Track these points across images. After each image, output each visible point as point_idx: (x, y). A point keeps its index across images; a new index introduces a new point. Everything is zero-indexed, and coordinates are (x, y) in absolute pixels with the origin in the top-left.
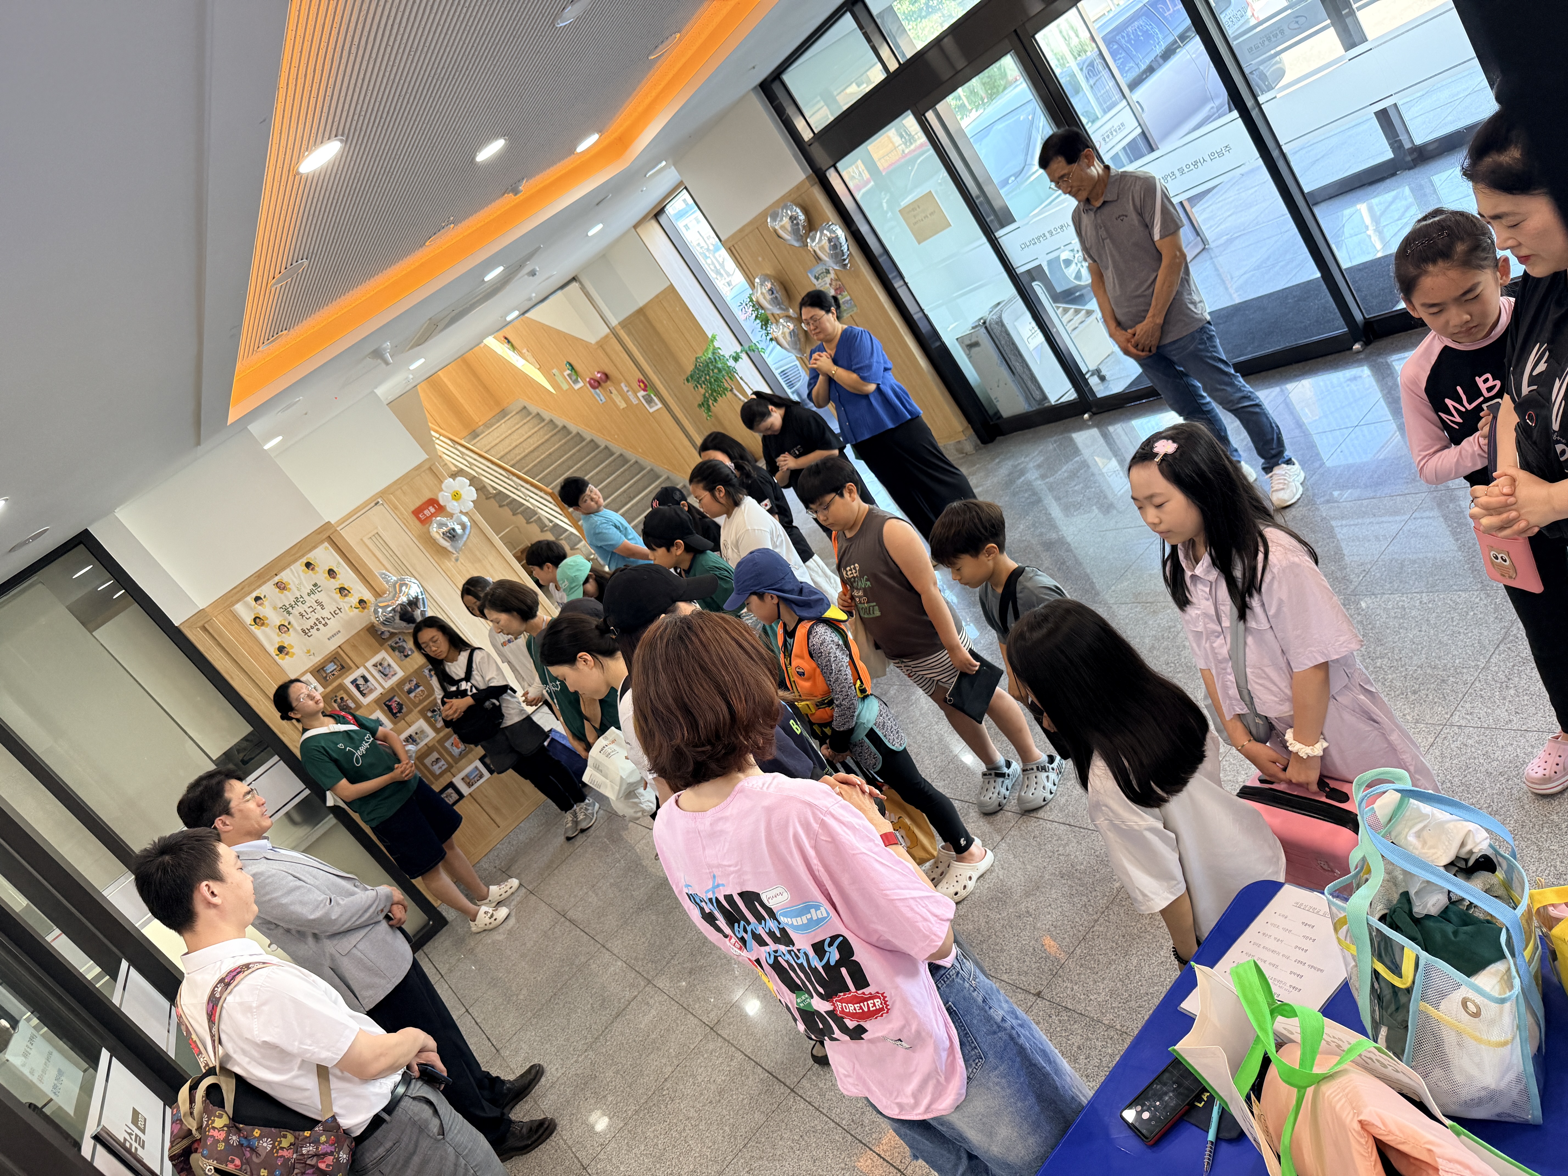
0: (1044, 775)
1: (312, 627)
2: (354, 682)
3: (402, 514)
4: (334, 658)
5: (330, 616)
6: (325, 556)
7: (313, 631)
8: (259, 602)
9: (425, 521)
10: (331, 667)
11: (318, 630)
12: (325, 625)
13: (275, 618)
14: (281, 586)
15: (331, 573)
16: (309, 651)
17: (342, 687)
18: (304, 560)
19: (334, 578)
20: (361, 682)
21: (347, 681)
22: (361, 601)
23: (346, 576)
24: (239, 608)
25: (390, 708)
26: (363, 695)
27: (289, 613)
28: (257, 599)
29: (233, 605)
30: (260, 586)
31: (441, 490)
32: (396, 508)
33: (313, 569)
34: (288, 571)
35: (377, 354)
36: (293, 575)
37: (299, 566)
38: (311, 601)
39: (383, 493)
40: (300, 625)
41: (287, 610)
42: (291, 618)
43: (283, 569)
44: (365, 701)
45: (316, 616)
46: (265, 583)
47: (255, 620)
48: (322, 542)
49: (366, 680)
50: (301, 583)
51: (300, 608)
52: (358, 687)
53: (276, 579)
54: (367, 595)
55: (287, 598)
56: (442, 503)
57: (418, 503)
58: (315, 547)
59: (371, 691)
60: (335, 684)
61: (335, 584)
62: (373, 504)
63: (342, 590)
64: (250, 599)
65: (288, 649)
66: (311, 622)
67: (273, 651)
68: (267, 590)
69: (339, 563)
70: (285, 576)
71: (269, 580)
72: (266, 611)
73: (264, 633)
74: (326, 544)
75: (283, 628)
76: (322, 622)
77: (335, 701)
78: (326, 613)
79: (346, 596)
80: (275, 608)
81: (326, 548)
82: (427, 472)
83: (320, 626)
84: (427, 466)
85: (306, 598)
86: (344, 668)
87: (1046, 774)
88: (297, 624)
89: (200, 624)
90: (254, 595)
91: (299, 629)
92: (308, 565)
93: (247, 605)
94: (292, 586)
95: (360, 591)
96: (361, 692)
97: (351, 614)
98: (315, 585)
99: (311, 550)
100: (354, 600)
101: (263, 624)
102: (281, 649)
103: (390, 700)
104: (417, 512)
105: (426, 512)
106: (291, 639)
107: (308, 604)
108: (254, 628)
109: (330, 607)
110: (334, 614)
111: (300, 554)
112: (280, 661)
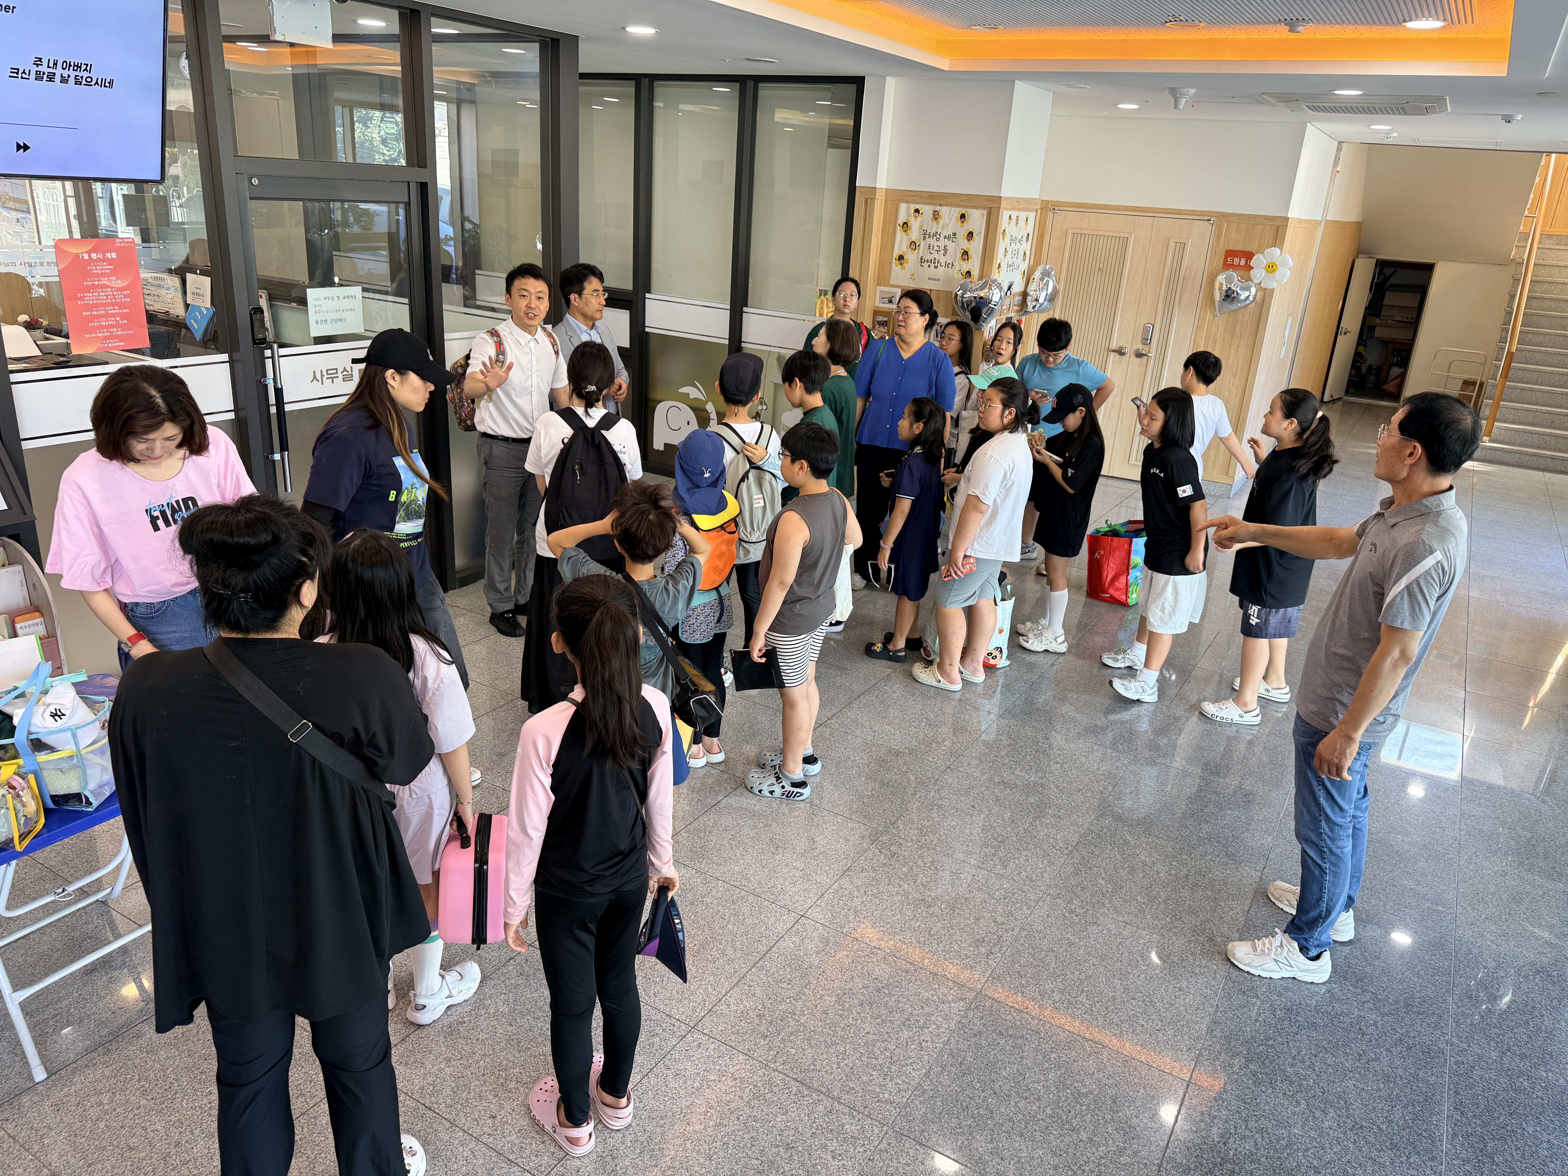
1: (927, 261)
5: (943, 264)
6: (977, 219)
7: (926, 264)
8: (916, 214)
11: (929, 266)
12: (936, 267)
13: (915, 234)
14: (936, 216)
15: (970, 235)
16: (913, 275)
18: (963, 211)
19: (969, 240)
22: (969, 273)
23: (976, 247)
24: (903, 206)
27: (924, 238)
28: (917, 211)
29: (902, 202)
30: (925, 204)
32: (1219, 237)
33: (963, 222)
34: (948, 209)
36: (949, 214)
37: (957, 212)
38: (942, 242)
39: (1222, 216)
40: (923, 253)
41: (925, 235)
42: (923, 243)
43: (947, 205)
45: (937, 256)
46: (930, 204)
47: (905, 223)
48: (984, 208)
50: (948, 225)
51: (932, 241)
53: (938, 208)
54: (975, 273)
55: (932, 228)
57: (1239, 247)
58: (977, 208)
61: (965, 245)
62: (1206, 218)
63: (965, 253)
64: (913, 207)
65: (904, 262)
66: (930, 257)
67: (896, 254)
68: (927, 210)
69: (980, 233)
70: (944, 211)
71: (934, 204)
72: (915, 224)
73: (902, 237)
74: (985, 212)
75: (913, 245)
76: (935, 263)
78: (943, 260)
79: (964, 260)
80: (921, 227)
81: (983, 215)
83: (932, 265)
85: (942, 238)
88: (922, 250)
89: (867, 196)
90: (917, 206)
91: (921, 255)
92: (963, 216)
93: (908, 209)
94: (941, 222)
95: (974, 266)
97: (956, 275)
98: (954, 234)
99: (973, 207)
100: (965, 267)
101: (905, 231)
102: (901, 258)
104: (1230, 253)
105: (1236, 260)
106: (912, 257)
107: (939, 243)
108: (899, 228)
109: (949, 259)
110: (947, 265)
111: (965, 204)
112: (894, 265)
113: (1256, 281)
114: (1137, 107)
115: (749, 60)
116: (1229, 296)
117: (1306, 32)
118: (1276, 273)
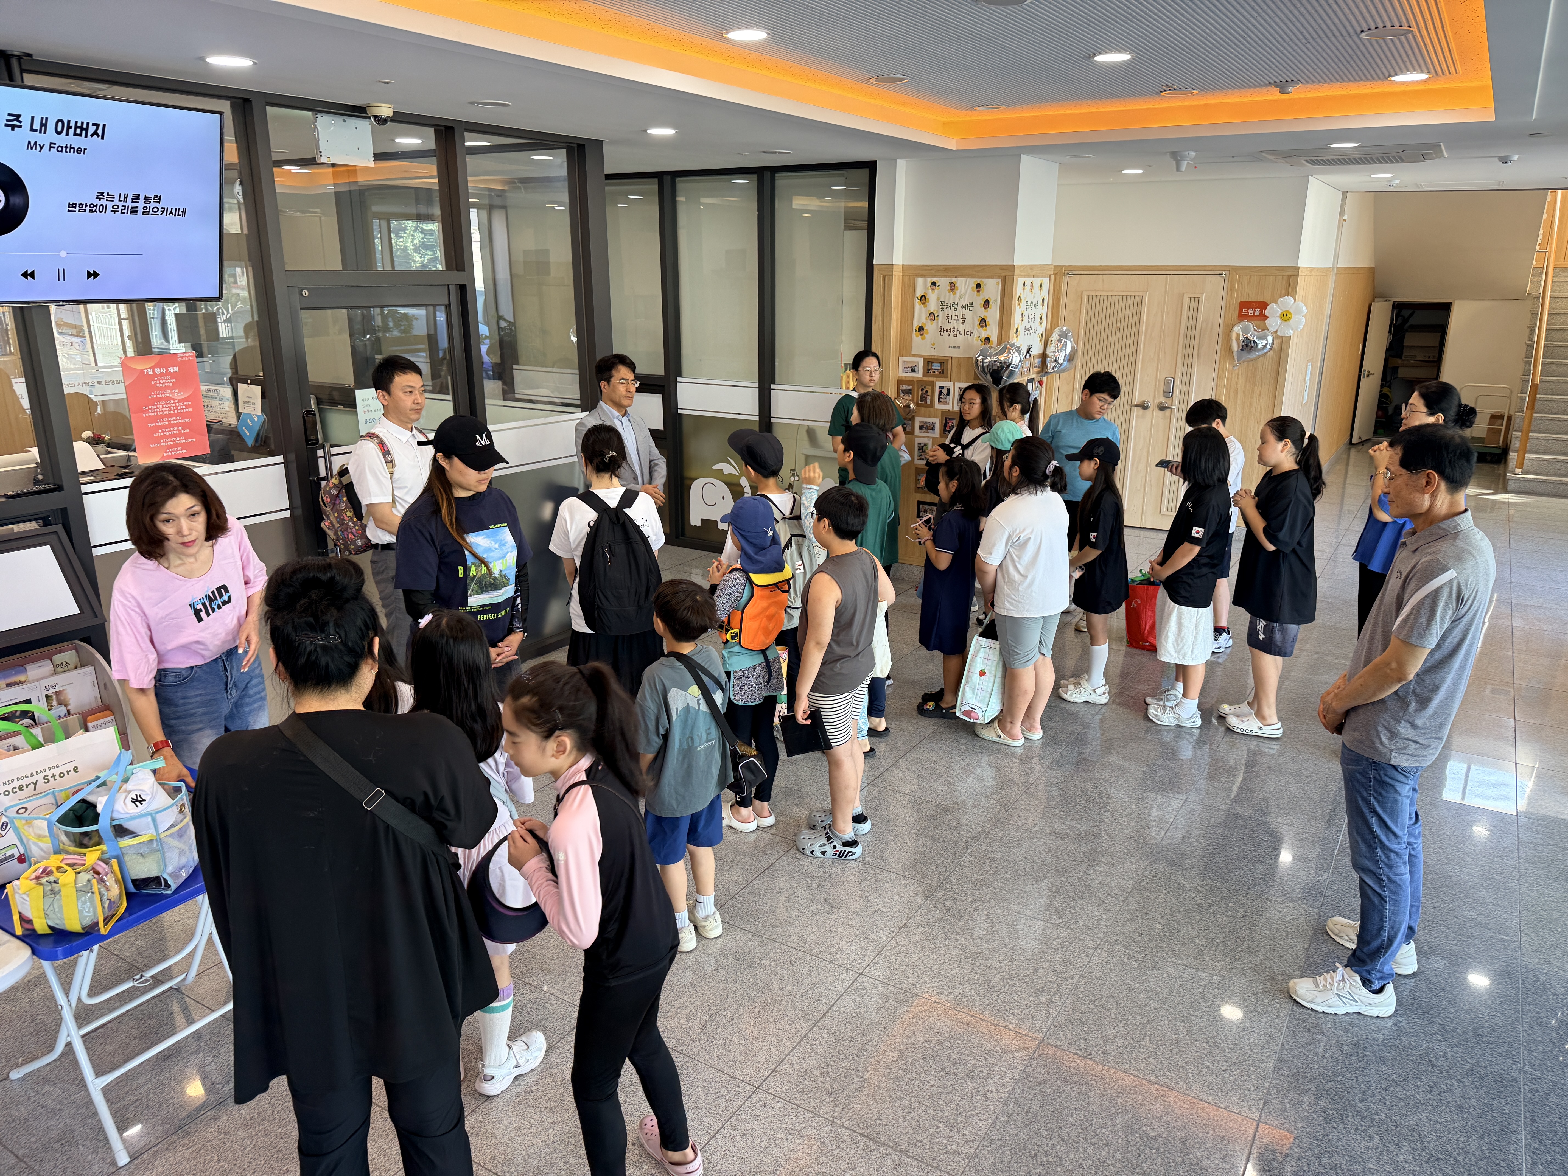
1: (947, 330)
2: (941, 388)
3: (1232, 297)
4: (943, 362)
5: (962, 332)
6: (992, 288)
7: (946, 334)
8: (933, 287)
9: (1242, 317)
10: (936, 366)
11: (949, 335)
12: (955, 336)
13: (933, 306)
14: (952, 287)
15: (987, 303)
16: (933, 344)
17: (932, 384)
18: (978, 281)
19: (985, 308)
20: (945, 391)
21: (938, 384)
22: (987, 339)
23: (993, 314)
24: (920, 281)
25: (946, 423)
26: (939, 401)
27: (942, 309)
28: (934, 284)
29: (919, 276)
30: (942, 276)
31: (1276, 302)
32: (1232, 289)
33: (978, 291)
34: (964, 280)
35: (1176, 157)
36: (965, 285)
37: (972, 282)
38: (960, 312)
39: (1234, 270)
40: (942, 323)
41: (943, 306)
42: (941, 313)
43: (962, 276)
44: (937, 406)
45: (955, 325)
46: (946, 276)
47: (923, 296)
48: (999, 277)
49: (948, 394)
50: (964, 295)
51: (950, 312)
52: (940, 392)
53: (953, 280)
54: (994, 338)
55: (950, 298)
56: (1268, 313)
57: (1252, 298)
58: (992, 277)
59: (945, 403)
60: (931, 379)
61: (982, 312)
62: (1218, 272)
63: (983, 320)
64: (930, 280)
65: (924, 332)
66: (949, 326)
67: (916, 325)
68: (943, 282)
69: (996, 301)
70: (960, 282)
71: (949, 277)
72: (933, 297)
73: (920, 309)
74: (1000, 280)
75: (932, 316)
76: (955, 332)
77: (922, 390)
78: (962, 328)
79: (982, 327)
80: (938, 299)
81: (998, 283)
83: (952, 334)
85: (959, 307)
86: (943, 374)
88: (941, 321)
89: (887, 273)
90: (934, 279)
91: (940, 325)
92: (978, 286)
93: (925, 282)
94: (958, 293)
95: (992, 331)
96: (939, 398)
97: (975, 342)
98: (971, 303)
99: (988, 277)
100: (984, 334)
101: (924, 304)
102: (921, 329)
103: (950, 419)
105: (1250, 310)
106: (931, 328)
107: (957, 313)
108: (917, 301)
109: (967, 327)
110: (966, 333)
111: (980, 274)
112: (914, 336)
113: (1272, 330)
114: (1141, 172)
115: (765, 152)
116: (1248, 346)
117: (1296, 92)
118: (1291, 321)
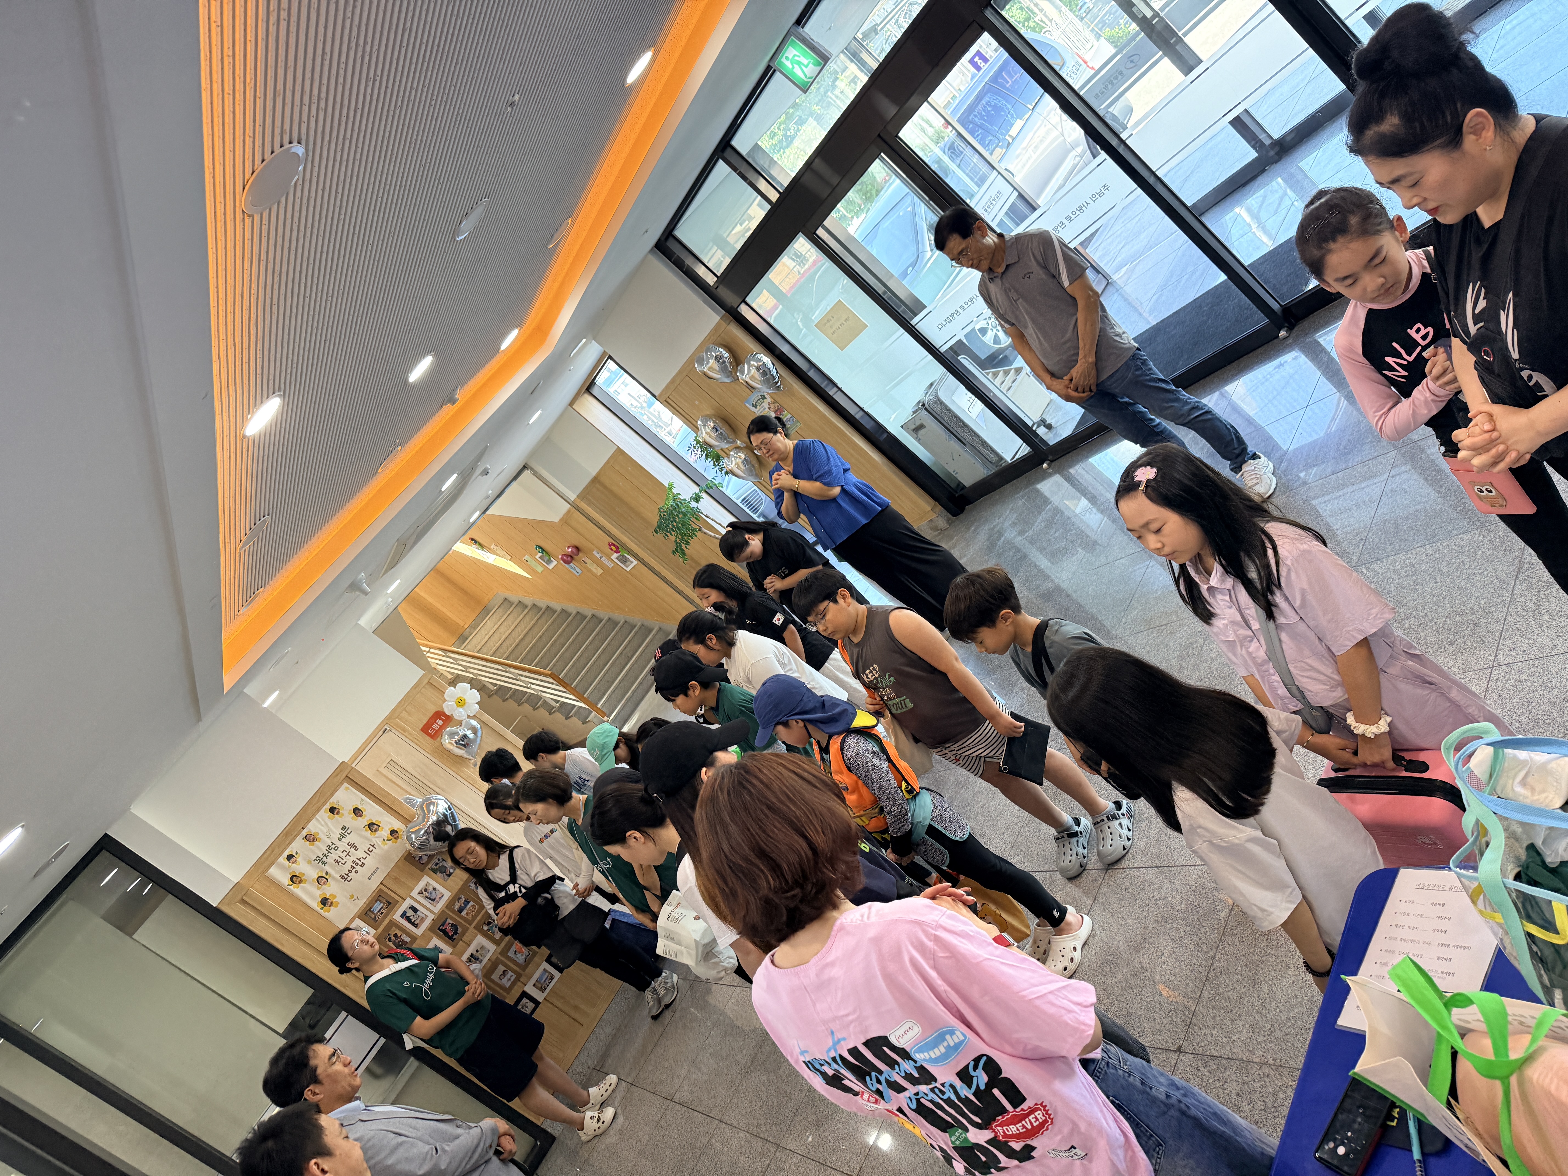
0: (1116, 823)
1: (350, 871)
2: (404, 915)
3: (411, 735)
4: (379, 896)
5: (365, 855)
6: (346, 797)
7: (352, 875)
8: (292, 860)
9: (435, 735)
10: (378, 906)
11: (356, 872)
12: (363, 865)
13: (312, 873)
14: (311, 839)
15: (357, 811)
16: (352, 896)
17: (392, 924)
18: (328, 806)
19: (361, 816)
20: (410, 913)
21: (397, 916)
22: (393, 832)
23: (373, 811)
24: (274, 872)
25: (444, 932)
26: (416, 926)
27: (324, 863)
28: (290, 857)
29: (267, 869)
30: (290, 844)
31: (445, 700)
32: (404, 730)
33: (338, 813)
34: (314, 821)
35: (355, 587)
36: (320, 824)
37: (324, 813)
38: (343, 845)
39: (389, 719)
40: (337, 872)
41: (321, 861)
42: (327, 868)
43: (309, 821)
44: (418, 932)
45: (352, 859)
46: (294, 839)
47: (292, 879)
48: (341, 784)
49: (415, 910)
50: (329, 830)
51: (334, 855)
52: (408, 920)
53: (304, 833)
54: (397, 825)
55: (319, 848)
56: (448, 713)
57: (425, 720)
58: (336, 790)
59: (423, 920)
60: (386, 922)
61: (363, 821)
62: (381, 732)
63: (371, 826)
64: (282, 860)
65: (331, 899)
66: (348, 866)
67: (316, 905)
68: (298, 845)
69: (362, 800)
70: (312, 827)
71: (296, 836)
72: (301, 867)
73: (304, 889)
74: (346, 785)
75: (321, 880)
76: (359, 863)
77: (390, 940)
78: (360, 854)
79: (376, 831)
80: (309, 862)
81: (347, 789)
82: (427, 686)
83: (358, 868)
84: (426, 681)
85: (338, 843)
86: (390, 904)
87: (1117, 822)
88: (334, 873)
89: (239, 898)
90: (286, 854)
91: (338, 876)
92: (332, 810)
93: (282, 867)
94: (321, 835)
95: (389, 822)
96: (413, 924)
97: (386, 847)
98: (344, 828)
99: (332, 795)
100: (385, 833)
101: (301, 882)
102: (324, 902)
103: (443, 925)
104: (426, 729)
105: (435, 726)
106: (331, 889)
107: (341, 849)
108: (293, 888)
109: (363, 846)
110: (369, 852)
111: (322, 801)
112: (326, 914)
117: (461, 395)
118: (467, 701)
